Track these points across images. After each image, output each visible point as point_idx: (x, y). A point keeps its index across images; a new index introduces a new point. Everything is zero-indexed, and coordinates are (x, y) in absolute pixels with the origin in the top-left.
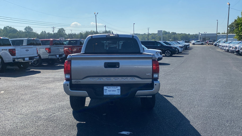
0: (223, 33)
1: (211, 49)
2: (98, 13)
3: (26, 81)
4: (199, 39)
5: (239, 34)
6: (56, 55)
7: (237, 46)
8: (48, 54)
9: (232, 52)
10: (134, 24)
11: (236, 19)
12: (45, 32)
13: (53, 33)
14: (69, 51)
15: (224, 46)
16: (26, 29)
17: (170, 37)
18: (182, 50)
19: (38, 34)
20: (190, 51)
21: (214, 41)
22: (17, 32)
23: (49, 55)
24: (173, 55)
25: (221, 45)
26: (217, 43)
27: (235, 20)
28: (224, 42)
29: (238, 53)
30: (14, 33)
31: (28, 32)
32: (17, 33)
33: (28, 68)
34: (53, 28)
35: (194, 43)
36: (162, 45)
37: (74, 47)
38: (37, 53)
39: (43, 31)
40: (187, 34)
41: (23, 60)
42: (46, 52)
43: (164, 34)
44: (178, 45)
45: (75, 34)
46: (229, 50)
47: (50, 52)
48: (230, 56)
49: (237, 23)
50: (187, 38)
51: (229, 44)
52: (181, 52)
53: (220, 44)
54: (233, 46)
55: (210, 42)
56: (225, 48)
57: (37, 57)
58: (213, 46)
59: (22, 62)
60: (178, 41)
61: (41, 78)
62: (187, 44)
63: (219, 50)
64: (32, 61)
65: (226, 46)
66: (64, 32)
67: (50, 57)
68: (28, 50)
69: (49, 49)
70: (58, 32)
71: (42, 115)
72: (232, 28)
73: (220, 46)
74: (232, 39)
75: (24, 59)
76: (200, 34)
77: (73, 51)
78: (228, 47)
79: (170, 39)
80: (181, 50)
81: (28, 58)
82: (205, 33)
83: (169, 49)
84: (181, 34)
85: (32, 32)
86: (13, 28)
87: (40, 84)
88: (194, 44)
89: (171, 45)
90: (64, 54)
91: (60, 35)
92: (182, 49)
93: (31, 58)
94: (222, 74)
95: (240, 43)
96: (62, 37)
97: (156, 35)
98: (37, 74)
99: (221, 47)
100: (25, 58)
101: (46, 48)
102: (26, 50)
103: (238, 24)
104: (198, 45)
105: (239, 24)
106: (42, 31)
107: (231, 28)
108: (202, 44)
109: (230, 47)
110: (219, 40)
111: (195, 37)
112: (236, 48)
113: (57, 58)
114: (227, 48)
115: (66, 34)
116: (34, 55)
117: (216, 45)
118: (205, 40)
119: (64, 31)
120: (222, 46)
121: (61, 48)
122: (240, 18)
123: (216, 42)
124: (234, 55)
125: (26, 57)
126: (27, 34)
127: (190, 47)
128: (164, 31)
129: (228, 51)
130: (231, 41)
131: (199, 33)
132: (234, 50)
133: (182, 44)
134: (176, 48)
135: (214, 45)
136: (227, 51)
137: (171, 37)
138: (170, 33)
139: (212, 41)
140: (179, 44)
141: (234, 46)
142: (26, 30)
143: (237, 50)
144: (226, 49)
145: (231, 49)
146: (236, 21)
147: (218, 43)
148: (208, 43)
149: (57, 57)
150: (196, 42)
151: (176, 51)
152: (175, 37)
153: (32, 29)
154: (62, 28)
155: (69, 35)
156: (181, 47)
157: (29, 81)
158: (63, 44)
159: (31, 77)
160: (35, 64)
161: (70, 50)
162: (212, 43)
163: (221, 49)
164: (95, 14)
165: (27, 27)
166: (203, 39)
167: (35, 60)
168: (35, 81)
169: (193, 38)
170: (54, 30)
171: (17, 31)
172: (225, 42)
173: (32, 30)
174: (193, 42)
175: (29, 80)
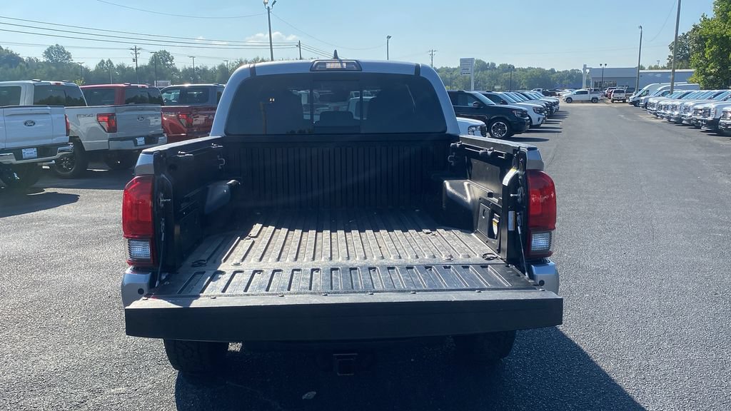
0: (653, 66)
1: (622, 116)
2: (275, 2)
3: (20, 234)
4: (584, 85)
5: (704, 70)
6: (134, 139)
7: (712, 105)
8: (108, 134)
9: (695, 125)
10: (389, 37)
11: (698, 23)
12: (111, 63)
13: (135, 67)
14: (181, 126)
15: (666, 107)
16: (48, 53)
17: (497, 80)
18: (541, 120)
19: (86, 70)
20: (561, 123)
21: (630, 90)
22: (21, 63)
23: (110, 139)
24: (515, 136)
25: (655, 101)
26: (640, 96)
27: (694, 26)
28: (660, 93)
29: (715, 128)
30: (11, 67)
31: (56, 63)
32: (21, 66)
33: (38, 184)
34: (136, 49)
35: (571, 98)
36: (481, 103)
37: (197, 110)
38: (68, 131)
39: (103, 61)
40: (548, 68)
41: (13, 157)
42: (100, 128)
43: (478, 71)
44: (528, 102)
45: (205, 71)
46: (683, 120)
47: (112, 129)
48: (689, 137)
49: (700, 37)
50: (547, 82)
51: (680, 98)
52: (538, 126)
53: (651, 100)
54: (696, 107)
55: (618, 95)
56: (669, 112)
57: (67, 144)
58: (627, 105)
59: (11, 165)
60: (527, 93)
61: (78, 221)
62: (552, 99)
63: (648, 118)
64: (51, 161)
65: (674, 108)
66: (169, 63)
67: (115, 146)
68: (34, 120)
69: (111, 117)
70: (151, 63)
71: (46, 403)
72: (682, 52)
73: (653, 105)
74: (685, 84)
75: (17, 152)
76: (588, 71)
77: (194, 123)
78: (678, 108)
79: (495, 84)
80: (539, 119)
81: (35, 149)
82: (603, 66)
83: (500, 116)
84: (529, 68)
85: (71, 65)
86: (7, 51)
87: (70, 247)
88: (569, 100)
89: (507, 104)
90: (162, 135)
91: (156, 71)
92: (540, 116)
93: (44, 151)
94: (692, 200)
95: (715, 96)
96: (165, 80)
97: (455, 74)
98: (66, 207)
99: (655, 109)
100: (23, 150)
101: (99, 115)
102: (25, 124)
103: (701, 40)
104: (582, 102)
105: (706, 40)
106: (99, 61)
107: (678, 51)
108: (594, 100)
109: (687, 109)
110: (645, 88)
111: (572, 79)
112: (707, 112)
113: (137, 148)
114: (676, 113)
115: (175, 70)
116: (54, 139)
117: (635, 103)
118: (603, 89)
119: (171, 61)
120: (660, 107)
121: (152, 115)
122: (709, 20)
123: (638, 95)
124: (701, 136)
125: (25, 148)
126: (54, 68)
127: (560, 110)
128: (478, 61)
129: (679, 121)
130: (685, 92)
131: (585, 66)
132: (701, 117)
133: (537, 99)
134: (524, 113)
135: (631, 103)
136: (675, 123)
137: (499, 79)
138: (497, 65)
139: (623, 92)
140: (530, 99)
141: (699, 107)
142: (51, 58)
143: (710, 118)
144: (672, 115)
145: (689, 114)
146: (696, 28)
147: (643, 98)
148: (612, 97)
149: (139, 143)
150: (578, 93)
151: (523, 123)
152: (512, 78)
153: (68, 53)
154: (163, 49)
155: (185, 71)
156: (539, 111)
157: (28, 234)
158: (160, 101)
159: (40, 220)
160: (66, 170)
161: (184, 122)
162: (623, 95)
163: (655, 114)
164: (265, 4)
165: (51, 47)
166: (596, 84)
167: (59, 154)
168: (52, 236)
169: (564, 82)
170: (138, 55)
171: (21, 60)
172: (663, 95)
173: (69, 57)
174: (567, 93)
175: (29, 229)
